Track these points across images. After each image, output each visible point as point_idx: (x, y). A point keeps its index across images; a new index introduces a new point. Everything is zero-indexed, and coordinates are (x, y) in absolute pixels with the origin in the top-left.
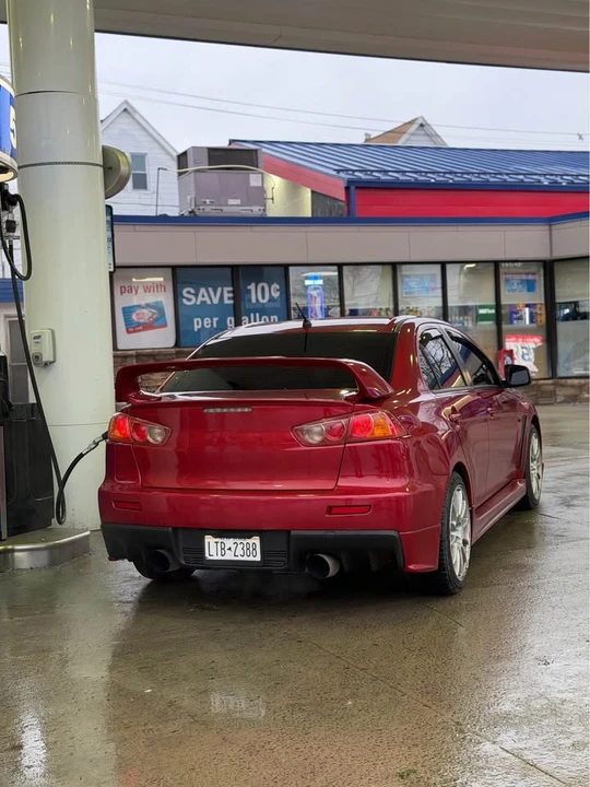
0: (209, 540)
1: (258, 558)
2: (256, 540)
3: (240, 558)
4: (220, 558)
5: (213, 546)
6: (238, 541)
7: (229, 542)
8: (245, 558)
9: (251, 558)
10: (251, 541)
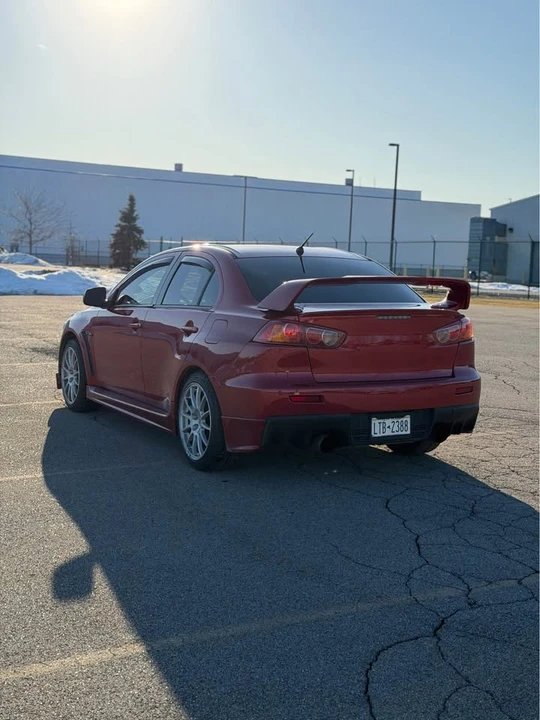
0: (375, 422)
1: (409, 432)
2: (408, 419)
3: (396, 433)
4: (382, 435)
5: (377, 425)
6: (395, 420)
7: (389, 422)
8: (400, 433)
9: (404, 433)
10: (404, 419)
